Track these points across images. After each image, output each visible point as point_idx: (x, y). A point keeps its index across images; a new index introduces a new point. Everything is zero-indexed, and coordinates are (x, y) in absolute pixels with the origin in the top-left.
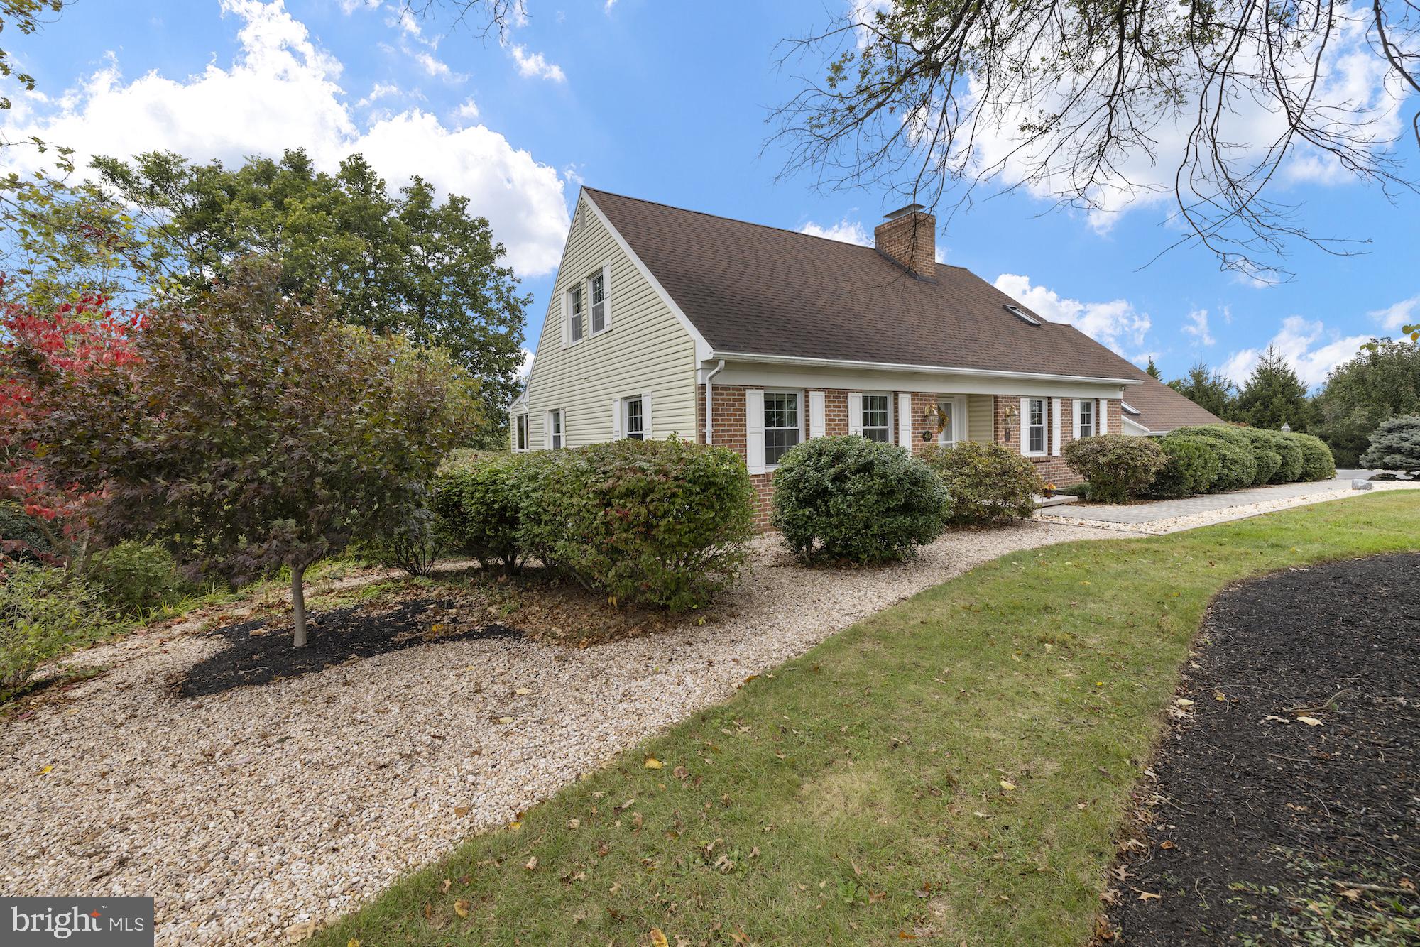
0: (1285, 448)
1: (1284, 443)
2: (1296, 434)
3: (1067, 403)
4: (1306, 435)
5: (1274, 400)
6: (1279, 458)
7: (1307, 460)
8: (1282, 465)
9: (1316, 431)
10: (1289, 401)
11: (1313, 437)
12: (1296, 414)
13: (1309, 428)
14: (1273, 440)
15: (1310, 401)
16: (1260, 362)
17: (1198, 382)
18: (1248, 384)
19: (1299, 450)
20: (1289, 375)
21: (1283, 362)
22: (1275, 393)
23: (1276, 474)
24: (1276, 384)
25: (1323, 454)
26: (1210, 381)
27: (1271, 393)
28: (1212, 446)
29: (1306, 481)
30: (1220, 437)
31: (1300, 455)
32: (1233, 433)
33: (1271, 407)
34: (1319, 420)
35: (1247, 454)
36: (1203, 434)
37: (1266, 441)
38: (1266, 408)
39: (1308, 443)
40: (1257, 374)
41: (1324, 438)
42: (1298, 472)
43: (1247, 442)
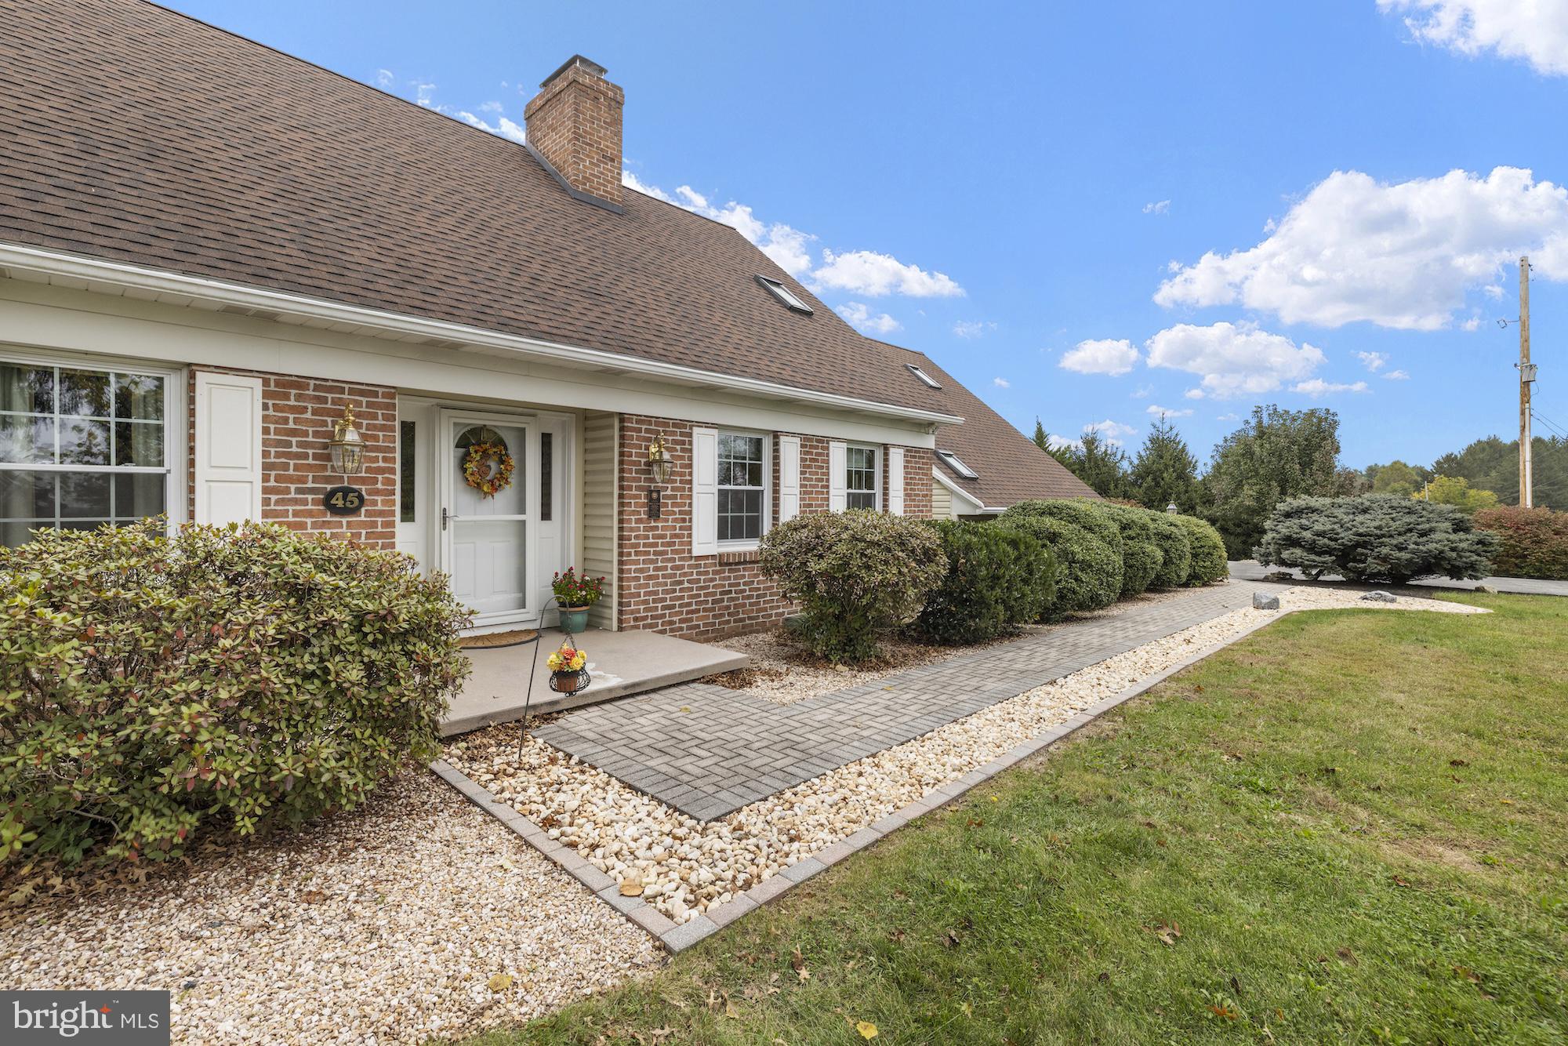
0: (1168, 537)
1: (1166, 529)
2: (1184, 517)
3: (814, 451)
4: (1194, 519)
5: (1165, 475)
6: (1159, 555)
7: (1195, 556)
8: (1165, 563)
9: (1206, 513)
10: (1179, 477)
11: (1203, 522)
12: (1186, 492)
13: (1199, 509)
14: (1152, 526)
15: (1200, 478)
16: (1153, 430)
17: (1090, 451)
18: (1140, 456)
19: (1186, 541)
20: (1180, 447)
21: (1174, 432)
22: (1166, 467)
23: (1158, 577)
24: (1167, 456)
25: (1215, 547)
26: (1103, 449)
27: (1162, 467)
28: (1053, 537)
29: (1194, 586)
30: (1074, 518)
31: (1187, 549)
32: (1096, 513)
33: (1162, 483)
34: (1209, 501)
35: (1109, 552)
36: (1051, 514)
37: (1144, 527)
38: (1157, 484)
39: (1197, 530)
40: (1148, 443)
41: (1213, 521)
42: (1184, 575)
43: (1115, 528)
